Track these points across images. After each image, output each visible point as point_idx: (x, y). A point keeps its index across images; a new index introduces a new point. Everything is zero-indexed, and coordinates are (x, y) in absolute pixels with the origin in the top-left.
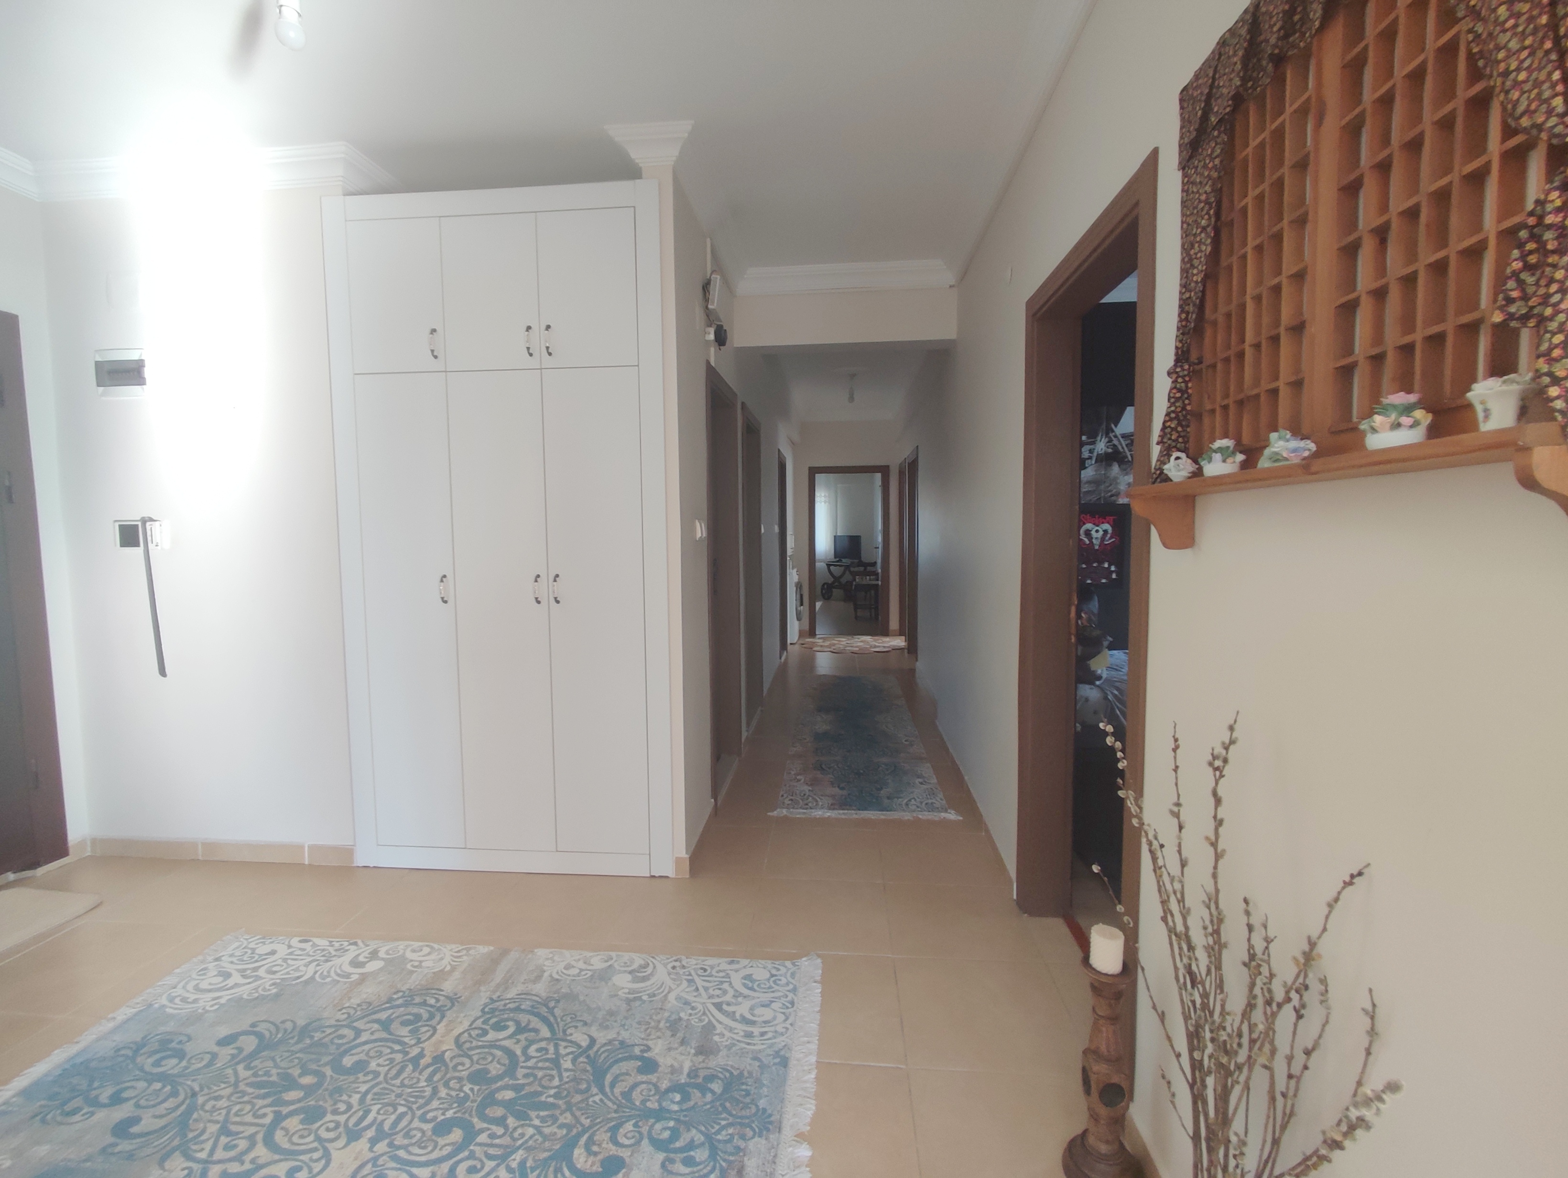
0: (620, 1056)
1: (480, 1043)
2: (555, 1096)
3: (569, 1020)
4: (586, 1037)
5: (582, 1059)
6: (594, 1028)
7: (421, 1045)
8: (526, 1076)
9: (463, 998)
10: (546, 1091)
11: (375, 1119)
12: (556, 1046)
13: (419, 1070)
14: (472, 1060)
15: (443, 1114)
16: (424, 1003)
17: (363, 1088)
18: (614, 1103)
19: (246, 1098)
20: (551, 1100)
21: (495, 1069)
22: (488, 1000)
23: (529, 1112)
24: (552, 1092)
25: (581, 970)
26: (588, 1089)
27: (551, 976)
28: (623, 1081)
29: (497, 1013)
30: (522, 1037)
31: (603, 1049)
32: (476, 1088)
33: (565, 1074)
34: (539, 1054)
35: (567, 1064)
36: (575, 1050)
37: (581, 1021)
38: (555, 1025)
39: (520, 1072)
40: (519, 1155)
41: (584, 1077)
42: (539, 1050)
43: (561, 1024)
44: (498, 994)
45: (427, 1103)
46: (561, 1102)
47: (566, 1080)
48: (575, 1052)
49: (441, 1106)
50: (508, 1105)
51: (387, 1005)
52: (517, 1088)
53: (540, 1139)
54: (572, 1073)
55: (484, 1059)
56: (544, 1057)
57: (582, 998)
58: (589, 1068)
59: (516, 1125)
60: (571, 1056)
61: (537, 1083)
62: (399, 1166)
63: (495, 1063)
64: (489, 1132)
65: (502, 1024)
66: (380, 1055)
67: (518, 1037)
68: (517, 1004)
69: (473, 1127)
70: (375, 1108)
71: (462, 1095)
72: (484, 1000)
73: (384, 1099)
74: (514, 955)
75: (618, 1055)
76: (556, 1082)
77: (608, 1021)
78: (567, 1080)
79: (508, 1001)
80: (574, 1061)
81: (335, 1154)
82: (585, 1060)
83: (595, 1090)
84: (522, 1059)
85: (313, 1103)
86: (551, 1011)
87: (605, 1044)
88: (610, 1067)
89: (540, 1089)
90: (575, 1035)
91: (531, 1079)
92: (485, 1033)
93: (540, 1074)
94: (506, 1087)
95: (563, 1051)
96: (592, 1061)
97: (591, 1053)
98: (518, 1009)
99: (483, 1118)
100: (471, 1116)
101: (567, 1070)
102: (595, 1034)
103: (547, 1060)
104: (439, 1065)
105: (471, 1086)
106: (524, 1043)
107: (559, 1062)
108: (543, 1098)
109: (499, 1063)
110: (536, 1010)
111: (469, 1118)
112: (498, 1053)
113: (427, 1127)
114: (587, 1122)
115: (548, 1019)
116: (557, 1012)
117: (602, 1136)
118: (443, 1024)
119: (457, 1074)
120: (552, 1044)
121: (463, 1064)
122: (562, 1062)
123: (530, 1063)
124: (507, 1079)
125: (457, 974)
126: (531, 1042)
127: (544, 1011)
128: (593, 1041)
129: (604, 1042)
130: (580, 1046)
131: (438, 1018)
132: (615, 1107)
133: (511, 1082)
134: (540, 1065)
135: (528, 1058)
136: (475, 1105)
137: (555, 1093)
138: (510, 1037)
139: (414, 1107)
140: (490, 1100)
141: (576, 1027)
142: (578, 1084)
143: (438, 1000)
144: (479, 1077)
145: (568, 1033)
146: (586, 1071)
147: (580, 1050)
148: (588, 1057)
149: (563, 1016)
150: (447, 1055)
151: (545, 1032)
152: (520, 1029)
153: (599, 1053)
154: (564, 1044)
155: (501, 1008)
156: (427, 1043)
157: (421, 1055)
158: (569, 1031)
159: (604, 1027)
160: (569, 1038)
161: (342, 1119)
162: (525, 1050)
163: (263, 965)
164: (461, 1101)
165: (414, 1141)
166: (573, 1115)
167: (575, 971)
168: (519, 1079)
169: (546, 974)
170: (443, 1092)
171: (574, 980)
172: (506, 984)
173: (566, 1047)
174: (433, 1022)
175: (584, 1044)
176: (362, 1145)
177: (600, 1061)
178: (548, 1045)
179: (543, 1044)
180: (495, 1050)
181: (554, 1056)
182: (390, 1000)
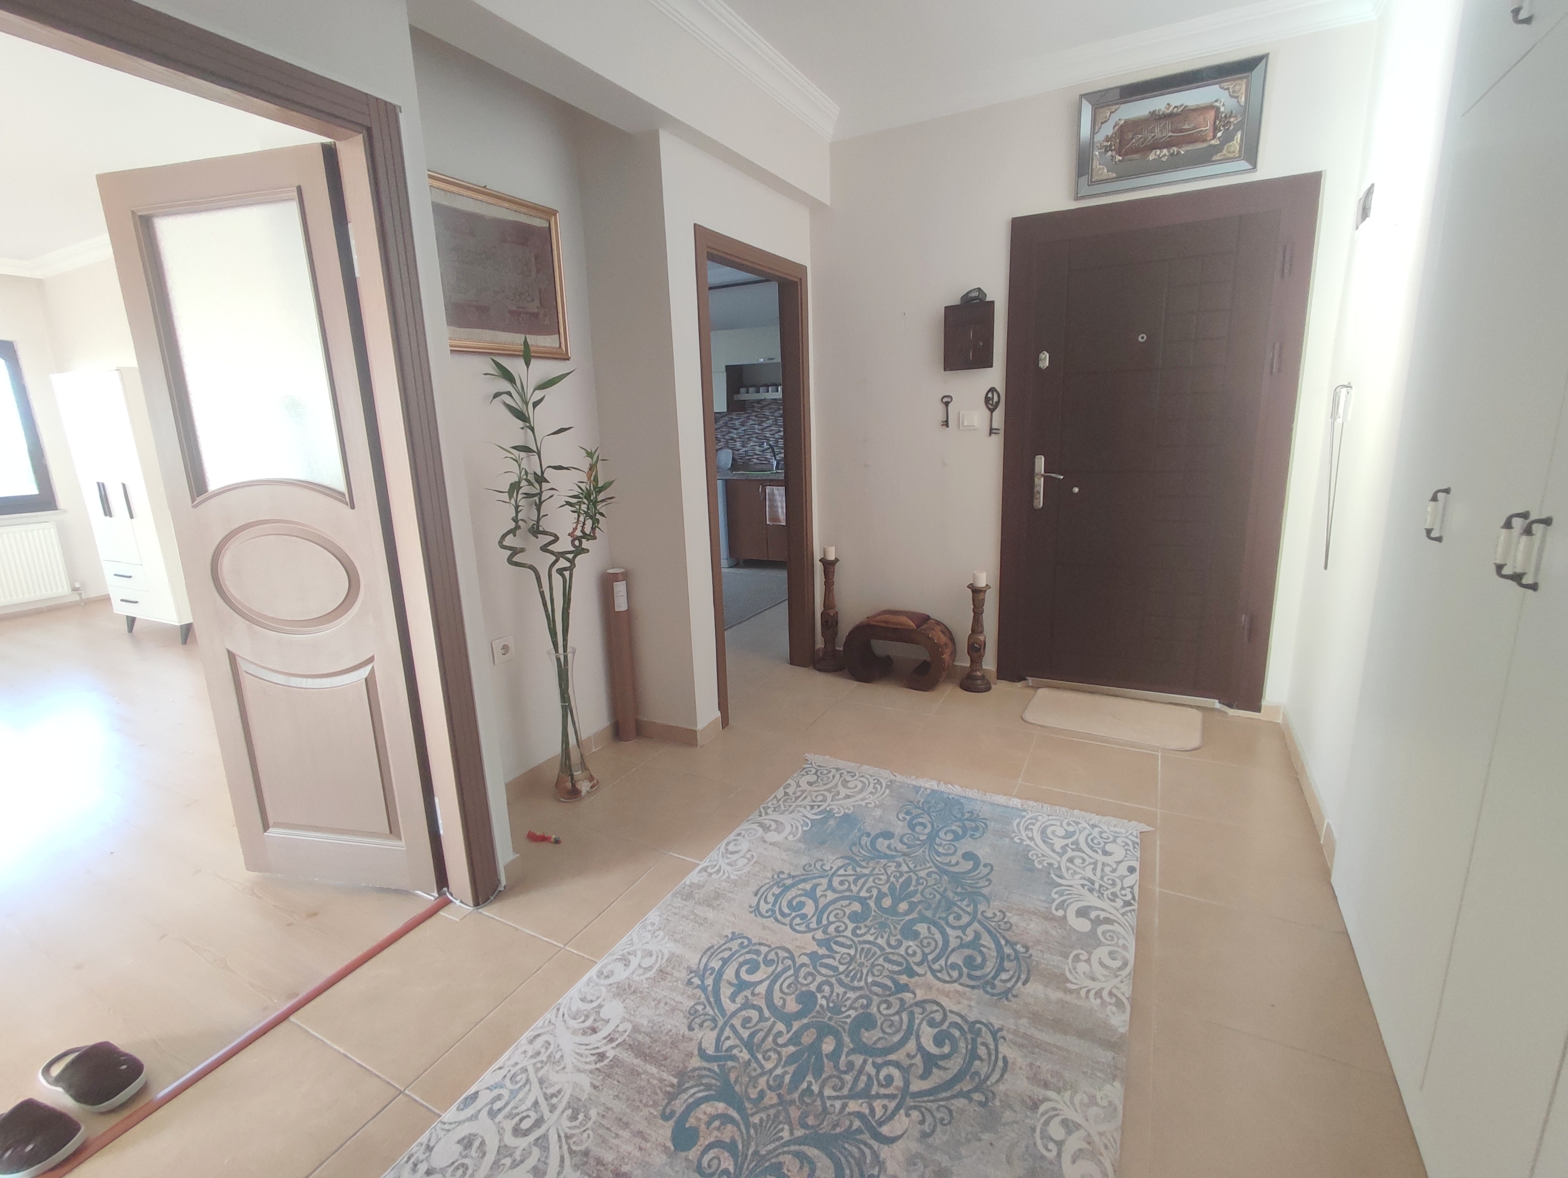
0: (847, 1172)
1: (917, 1021)
2: (809, 1090)
3: (938, 1115)
4: (899, 1133)
5: (857, 1124)
6: (915, 1146)
7: (929, 973)
8: (850, 1065)
9: (1006, 1003)
10: (820, 1081)
11: (837, 953)
12: (892, 1097)
13: (891, 975)
14: (894, 1015)
15: (824, 997)
16: (1001, 969)
17: (880, 941)
18: (770, 1152)
19: (892, 879)
20: (804, 1085)
21: (869, 1037)
22: (996, 1026)
23: (795, 1065)
24: (815, 1088)
25: (1060, 1144)
26: (805, 1126)
27: (1047, 1099)
28: (801, 1168)
29: (969, 1036)
30: (918, 1059)
31: (867, 1151)
32: (849, 1021)
33: (838, 1104)
34: (881, 1077)
35: (853, 1106)
36: (877, 1117)
37: (933, 1131)
38: (932, 1098)
39: (858, 1060)
40: (745, 1055)
41: (825, 1123)
42: (889, 1079)
43: (934, 1106)
44: (1009, 1037)
45: (841, 983)
46: (796, 1095)
47: (828, 1103)
48: (874, 1116)
49: (835, 994)
50: (815, 1048)
51: (1003, 942)
52: (834, 1056)
53: (754, 1074)
54: (837, 1111)
55: (891, 1026)
56: (875, 1082)
57: (986, 1136)
58: (838, 1130)
59: (783, 1053)
60: (867, 1111)
61: (835, 1073)
62: (776, 972)
63: (881, 1035)
64: (785, 1032)
65: (947, 1041)
66: (921, 946)
67: (919, 1056)
68: (985, 1057)
69: (796, 1020)
70: (852, 952)
71: (843, 1009)
72: (997, 1023)
73: (860, 956)
74: (1105, 1056)
75: (851, 1171)
76: (828, 1092)
77: (925, 1167)
78: (828, 1105)
79: (992, 1047)
80: (859, 1115)
81: (810, 935)
82: (854, 1127)
83: (799, 1133)
84: (879, 1060)
85: (873, 913)
86: (967, 1095)
87: (876, 1155)
88: (831, 1156)
89: (824, 1076)
90: (905, 1120)
91: (843, 1068)
92: (932, 1024)
93: (848, 1078)
94: (839, 1045)
95: (878, 1104)
96: (849, 1135)
97: (866, 1137)
98: (973, 1056)
99: (806, 1027)
100: (813, 1017)
101: (844, 1106)
102: (900, 1145)
103: (869, 1085)
104: (893, 989)
105: (853, 1016)
106: (906, 1062)
107: (861, 1098)
108: (809, 1078)
109: (880, 1039)
110: (968, 1077)
111: (810, 1016)
112: (896, 1038)
113: (813, 988)
114: (756, 1120)
115: (945, 1090)
116: (960, 1103)
117: (728, 1133)
118: (960, 988)
119: (875, 1003)
120: (895, 1092)
121: (888, 1008)
122: (860, 1101)
123: (870, 1069)
124: (851, 1046)
125: (1056, 995)
126: (905, 1071)
127: (966, 1086)
128: (890, 1141)
129: (882, 1156)
130: (881, 1124)
131: (972, 983)
132: (763, 1152)
133: (846, 1050)
134: (864, 1078)
135: (878, 1068)
136: (826, 1020)
137: (813, 1091)
138: (920, 1048)
139: (842, 976)
140: (824, 1030)
141: (922, 1122)
142: (816, 1116)
143: (1004, 981)
144: (866, 1021)
145: (910, 1112)
146: (835, 1127)
147: (875, 1125)
148: (859, 1131)
149: (950, 1111)
150: (907, 996)
151: (917, 1086)
152: (931, 1062)
153: (862, 1147)
154: (892, 1105)
155: (979, 1040)
156: (932, 977)
157: (911, 973)
158: (915, 1114)
159: (911, 1161)
160: (902, 1111)
161: (848, 933)
162: (897, 1065)
163: (1083, 852)
164: (836, 1010)
165: (801, 980)
166: (772, 1106)
167: (1056, 1131)
168: (848, 1055)
169: (1051, 1094)
170: (852, 995)
171: (1033, 1129)
172: (1029, 1045)
173: (885, 1107)
174: (965, 979)
175: (885, 1130)
176: (813, 947)
177: (846, 1145)
178: (897, 1088)
179: (898, 1081)
180: (902, 1035)
181: (873, 1092)
182: (1011, 944)
